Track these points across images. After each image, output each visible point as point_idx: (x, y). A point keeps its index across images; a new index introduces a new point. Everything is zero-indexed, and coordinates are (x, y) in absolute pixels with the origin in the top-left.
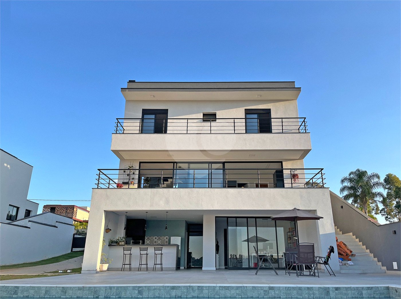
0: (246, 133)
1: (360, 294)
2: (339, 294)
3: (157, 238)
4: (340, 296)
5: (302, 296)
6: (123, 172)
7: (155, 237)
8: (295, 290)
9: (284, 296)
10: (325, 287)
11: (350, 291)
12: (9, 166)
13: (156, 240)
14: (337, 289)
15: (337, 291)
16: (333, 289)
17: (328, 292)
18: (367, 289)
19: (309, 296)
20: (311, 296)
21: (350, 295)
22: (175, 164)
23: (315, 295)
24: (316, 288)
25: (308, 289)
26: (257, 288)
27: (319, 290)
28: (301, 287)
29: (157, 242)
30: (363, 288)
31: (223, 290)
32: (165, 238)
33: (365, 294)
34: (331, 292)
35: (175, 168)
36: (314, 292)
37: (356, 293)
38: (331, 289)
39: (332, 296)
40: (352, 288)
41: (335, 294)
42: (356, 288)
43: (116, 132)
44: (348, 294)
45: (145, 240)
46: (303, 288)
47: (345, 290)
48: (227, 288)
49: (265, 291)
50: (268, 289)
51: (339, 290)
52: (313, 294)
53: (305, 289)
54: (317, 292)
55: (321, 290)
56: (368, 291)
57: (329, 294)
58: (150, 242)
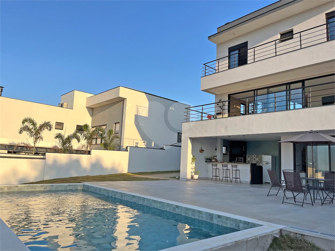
0: (328, 40)
1: (237, 227)
2: (220, 222)
3: (256, 156)
4: (220, 224)
5: (194, 217)
6: (217, 105)
7: (254, 155)
8: (191, 211)
9: (184, 214)
10: (211, 213)
11: (229, 221)
12: (173, 109)
13: (254, 158)
14: (219, 216)
15: (219, 219)
16: (216, 216)
17: (212, 218)
18: (244, 223)
19: (199, 218)
20: (200, 218)
21: (228, 225)
22: (256, 91)
23: (203, 219)
24: (204, 212)
25: (199, 212)
26: (169, 205)
27: (206, 214)
28: (195, 210)
29: (256, 159)
30: (240, 221)
31: (153, 202)
32: (253, 156)
33: (242, 228)
34: (214, 218)
35: (256, 95)
36: (202, 216)
37: (234, 225)
38: (215, 215)
39: (215, 222)
40: (231, 218)
41: (217, 221)
42: (234, 220)
43: (205, 75)
44: (227, 224)
45: (247, 157)
46: (196, 211)
47: (225, 219)
48: (155, 201)
49: (173, 208)
50: (175, 207)
51: (220, 218)
52: (202, 217)
53: (197, 211)
54: (204, 216)
55: (208, 215)
56: (245, 225)
57: (213, 220)
58: (250, 159)
